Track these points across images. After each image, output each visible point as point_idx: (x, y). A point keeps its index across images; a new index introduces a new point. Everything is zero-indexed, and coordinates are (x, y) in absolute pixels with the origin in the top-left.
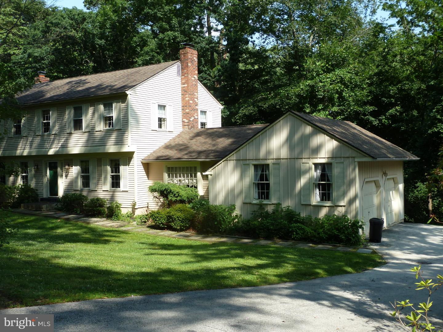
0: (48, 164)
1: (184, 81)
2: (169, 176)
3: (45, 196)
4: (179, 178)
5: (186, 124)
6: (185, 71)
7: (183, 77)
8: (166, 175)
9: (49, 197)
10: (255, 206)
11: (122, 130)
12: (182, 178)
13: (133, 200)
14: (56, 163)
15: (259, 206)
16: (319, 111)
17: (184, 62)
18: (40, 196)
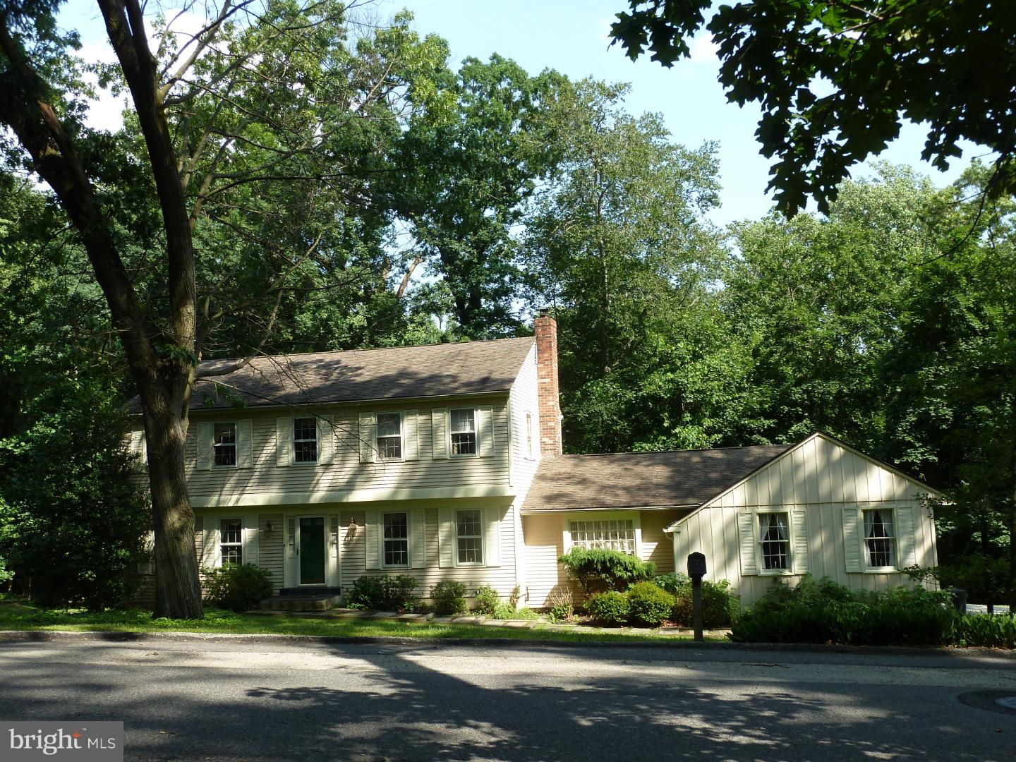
0: (298, 522)
1: (543, 373)
2: (574, 537)
3: (287, 585)
4: (595, 541)
5: (549, 447)
6: (546, 355)
7: (541, 366)
8: (567, 535)
9: (299, 587)
10: (765, 580)
11: (495, 459)
12: (602, 541)
13: (514, 583)
14: (322, 519)
15: (771, 580)
16: (685, 425)
17: (542, 340)
18: (276, 584)
